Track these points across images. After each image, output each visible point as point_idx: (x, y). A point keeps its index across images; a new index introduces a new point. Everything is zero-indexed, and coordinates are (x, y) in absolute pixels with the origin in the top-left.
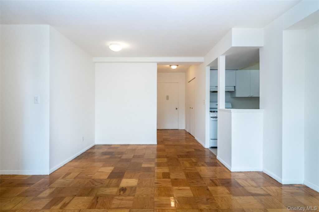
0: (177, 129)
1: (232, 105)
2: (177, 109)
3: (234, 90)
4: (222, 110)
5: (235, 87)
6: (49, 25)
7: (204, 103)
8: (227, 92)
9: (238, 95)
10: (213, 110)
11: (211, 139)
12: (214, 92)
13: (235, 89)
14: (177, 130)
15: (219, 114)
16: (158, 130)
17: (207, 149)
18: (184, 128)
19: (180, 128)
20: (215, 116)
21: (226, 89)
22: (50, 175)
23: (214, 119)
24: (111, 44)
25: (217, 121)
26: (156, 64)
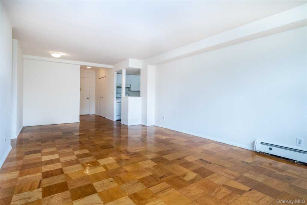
1: (129, 95)
3: (130, 87)
4: (124, 97)
5: (130, 85)
7: (113, 94)
8: (126, 88)
9: (132, 89)
10: (118, 98)
11: (117, 115)
12: (119, 87)
14: (89, 115)
15: (122, 100)
16: (80, 115)
17: (115, 121)
19: (90, 114)
20: (120, 101)
23: (119, 103)
24: (52, 53)
25: (121, 104)
26: (80, 66)
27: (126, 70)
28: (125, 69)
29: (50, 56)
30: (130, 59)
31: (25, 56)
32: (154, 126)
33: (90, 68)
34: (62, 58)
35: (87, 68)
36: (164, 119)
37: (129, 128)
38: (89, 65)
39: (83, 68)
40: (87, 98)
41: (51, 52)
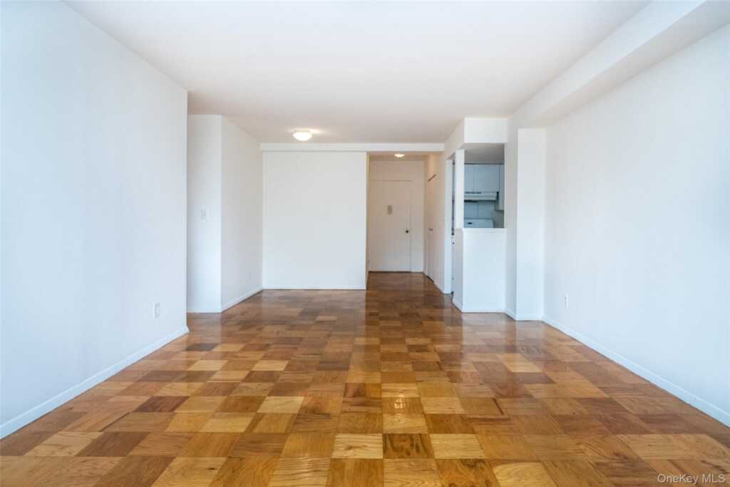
0: (408, 270)
1: (494, 224)
2: (407, 232)
3: (495, 199)
5: (497, 193)
6: (220, 116)
7: (444, 220)
13: (498, 197)
14: (409, 272)
17: (447, 294)
18: (421, 270)
19: (413, 270)
21: (465, 197)
22: (222, 313)
24: (296, 132)
26: (365, 154)
27: (466, 152)
28: (462, 148)
29: (289, 139)
30: (466, 119)
31: (263, 146)
32: (543, 322)
33: (402, 157)
34: (316, 139)
35: (396, 157)
36: (568, 305)
37: (465, 318)
38: (399, 148)
39: (374, 158)
40: (406, 230)
41: (292, 131)
